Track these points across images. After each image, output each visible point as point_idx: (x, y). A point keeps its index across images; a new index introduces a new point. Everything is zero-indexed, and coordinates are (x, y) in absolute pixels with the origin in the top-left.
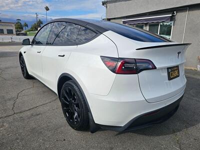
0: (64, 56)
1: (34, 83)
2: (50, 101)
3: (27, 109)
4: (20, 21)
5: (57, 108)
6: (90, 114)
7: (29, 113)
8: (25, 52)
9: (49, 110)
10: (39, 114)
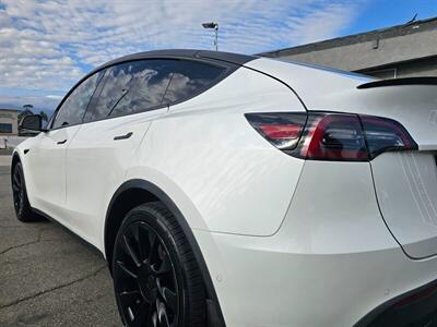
0: (129, 135)
1: (42, 230)
2: (79, 276)
3: (8, 301)
4: (30, 109)
5: (99, 297)
6: (211, 308)
7: (11, 315)
8: (26, 152)
9: (75, 303)
10: (44, 316)
